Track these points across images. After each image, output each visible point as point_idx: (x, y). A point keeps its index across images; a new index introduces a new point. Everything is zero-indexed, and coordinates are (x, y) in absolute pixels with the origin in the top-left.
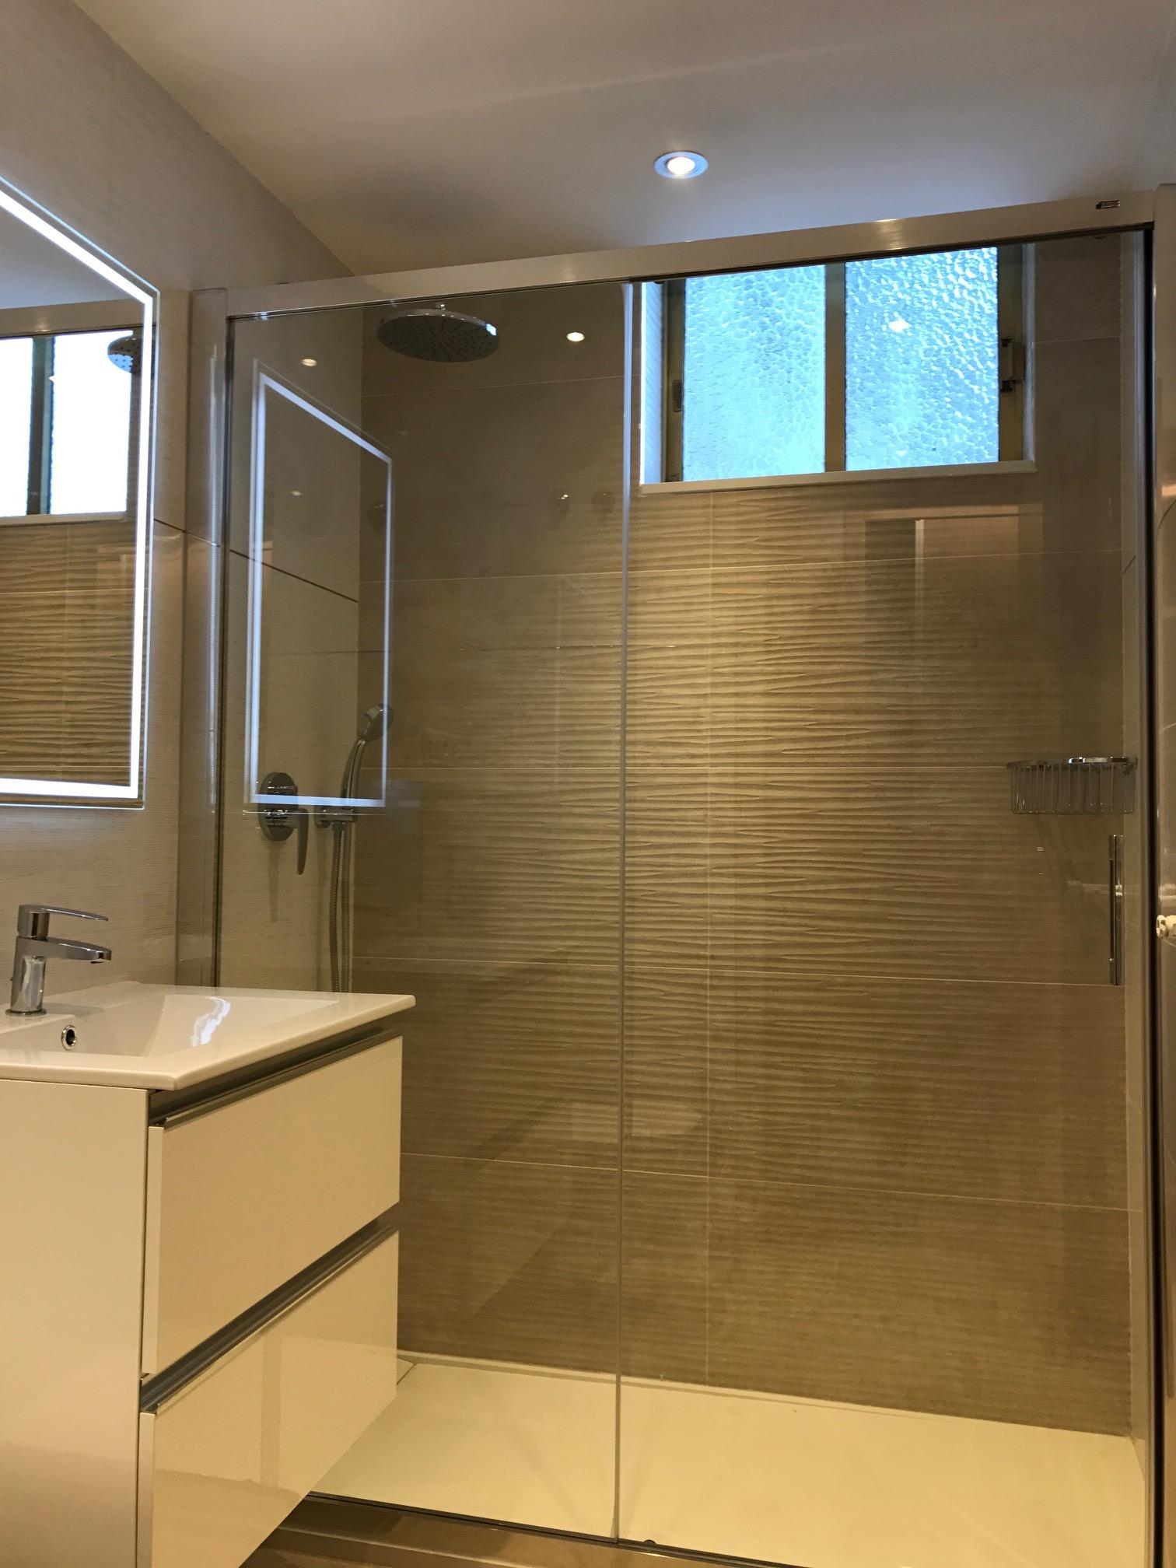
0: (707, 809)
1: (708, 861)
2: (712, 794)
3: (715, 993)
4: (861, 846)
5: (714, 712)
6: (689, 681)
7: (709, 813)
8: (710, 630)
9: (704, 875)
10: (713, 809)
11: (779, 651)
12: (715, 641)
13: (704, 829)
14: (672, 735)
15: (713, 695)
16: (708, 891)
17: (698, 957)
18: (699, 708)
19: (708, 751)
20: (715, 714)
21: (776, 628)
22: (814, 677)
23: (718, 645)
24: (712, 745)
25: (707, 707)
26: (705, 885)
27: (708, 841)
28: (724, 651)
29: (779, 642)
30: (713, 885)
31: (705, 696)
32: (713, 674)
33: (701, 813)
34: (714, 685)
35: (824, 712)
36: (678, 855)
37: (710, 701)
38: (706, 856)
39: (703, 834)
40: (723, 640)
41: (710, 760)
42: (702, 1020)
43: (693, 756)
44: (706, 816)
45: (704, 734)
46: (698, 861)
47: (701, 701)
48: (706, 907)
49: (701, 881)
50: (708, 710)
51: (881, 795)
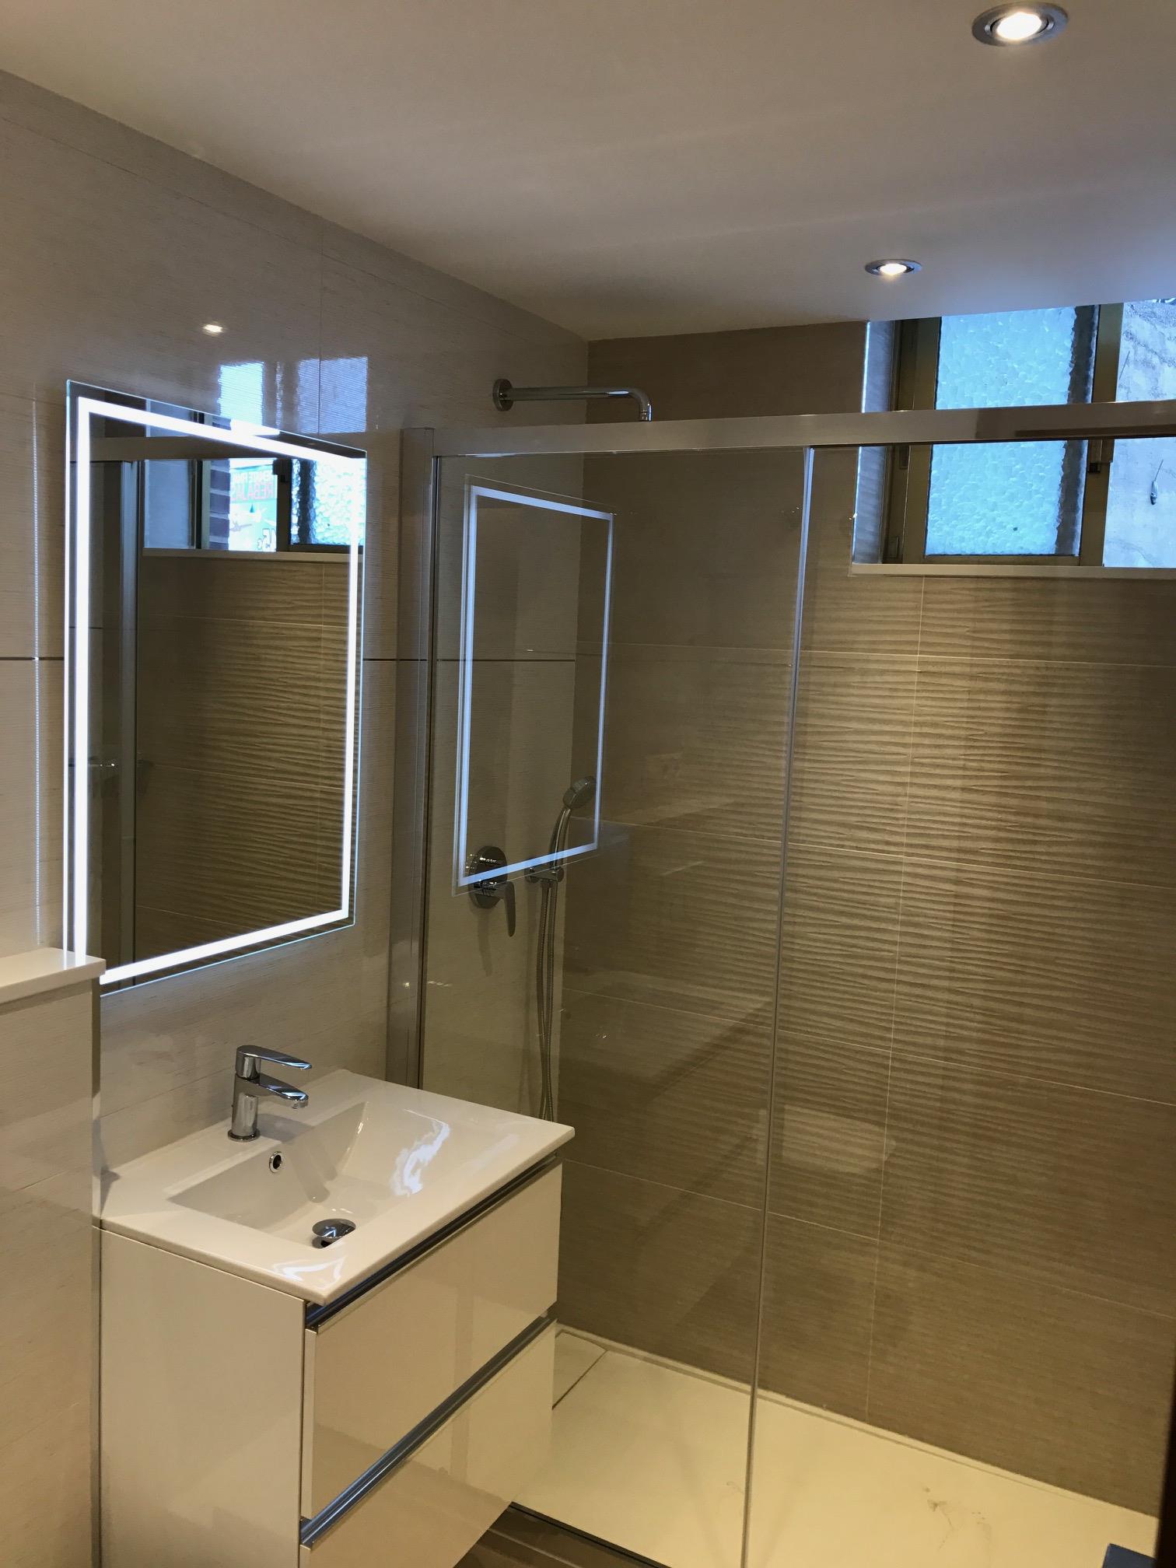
0: (899, 897)
1: (897, 949)
2: (905, 884)
3: (895, 1074)
4: (1054, 954)
5: (912, 802)
6: (888, 768)
7: (901, 901)
8: (913, 719)
9: (893, 961)
10: (904, 898)
11: (984, 748)
12: (918, 730)
13: (896, 917)
14: (868, 819)
15: (912, 784)
16: (896, 977)
17: (881, 1038)
18: (898, 795)
19: (904, 840)
20: (912, 804)
21: (983, 724)
22: (1017, 778)
23: (921, 735)
24: (908, 835)
25: (906, 795)
26: (893, 971)
27: (898, 928)
28: (927, 741)
29: (984, 738)
30: (901, 972)
31: (903, 784)
32: (913, 764)
33: (891, 900)
34: (912, 774)
35: (1026, 815)
36: (868, 938)
37: (909, 790)
38: (895, 943)
39: (895, 922)
40: (925, 730)
41: (905, 849)
42: (882, 1097)
43: (888, 843)
44: (897, 904)
45: (901, 822)
46: (886, 947)
47: (900, 790)
48: (893, 992)
49: (888, 966)
50: (907, 799)
51: (1079, 905)
